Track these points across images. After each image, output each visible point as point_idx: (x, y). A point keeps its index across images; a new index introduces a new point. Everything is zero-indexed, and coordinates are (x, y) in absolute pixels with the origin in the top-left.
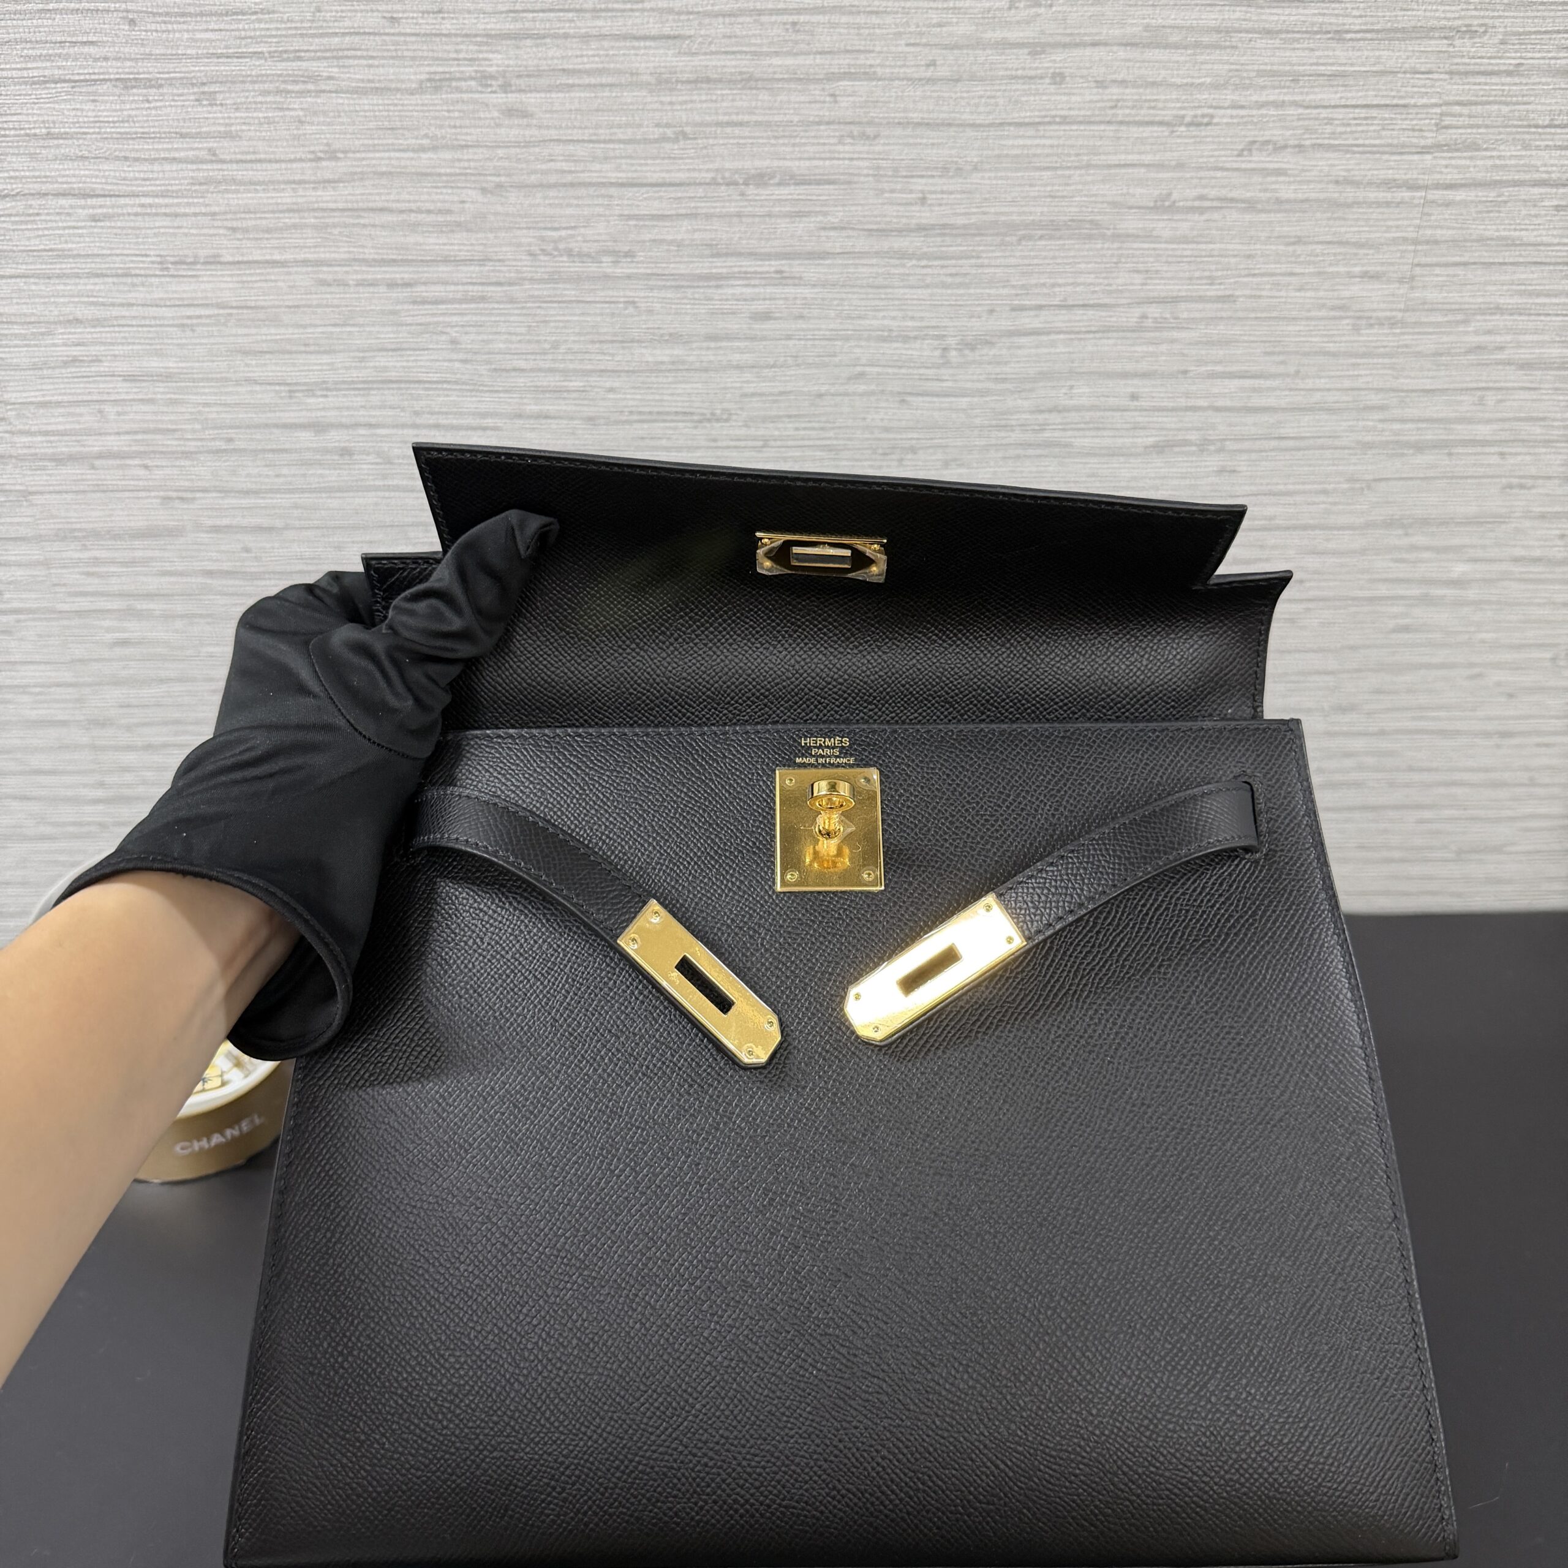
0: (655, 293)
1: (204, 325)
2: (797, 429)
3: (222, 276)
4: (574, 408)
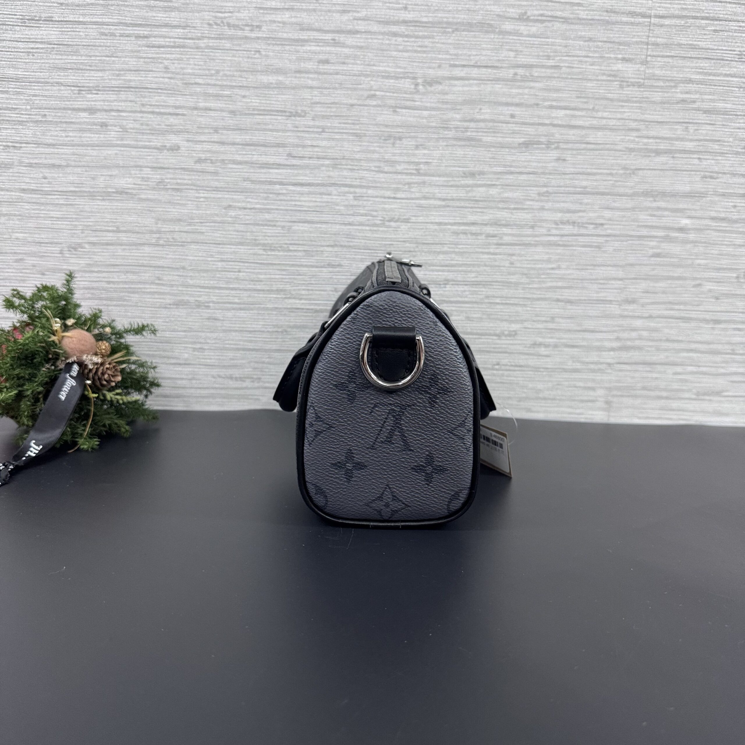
0: (270, 47)
1: (40, 53)
2: (340, 123)
3: (52, 28)
4: (224, 106)
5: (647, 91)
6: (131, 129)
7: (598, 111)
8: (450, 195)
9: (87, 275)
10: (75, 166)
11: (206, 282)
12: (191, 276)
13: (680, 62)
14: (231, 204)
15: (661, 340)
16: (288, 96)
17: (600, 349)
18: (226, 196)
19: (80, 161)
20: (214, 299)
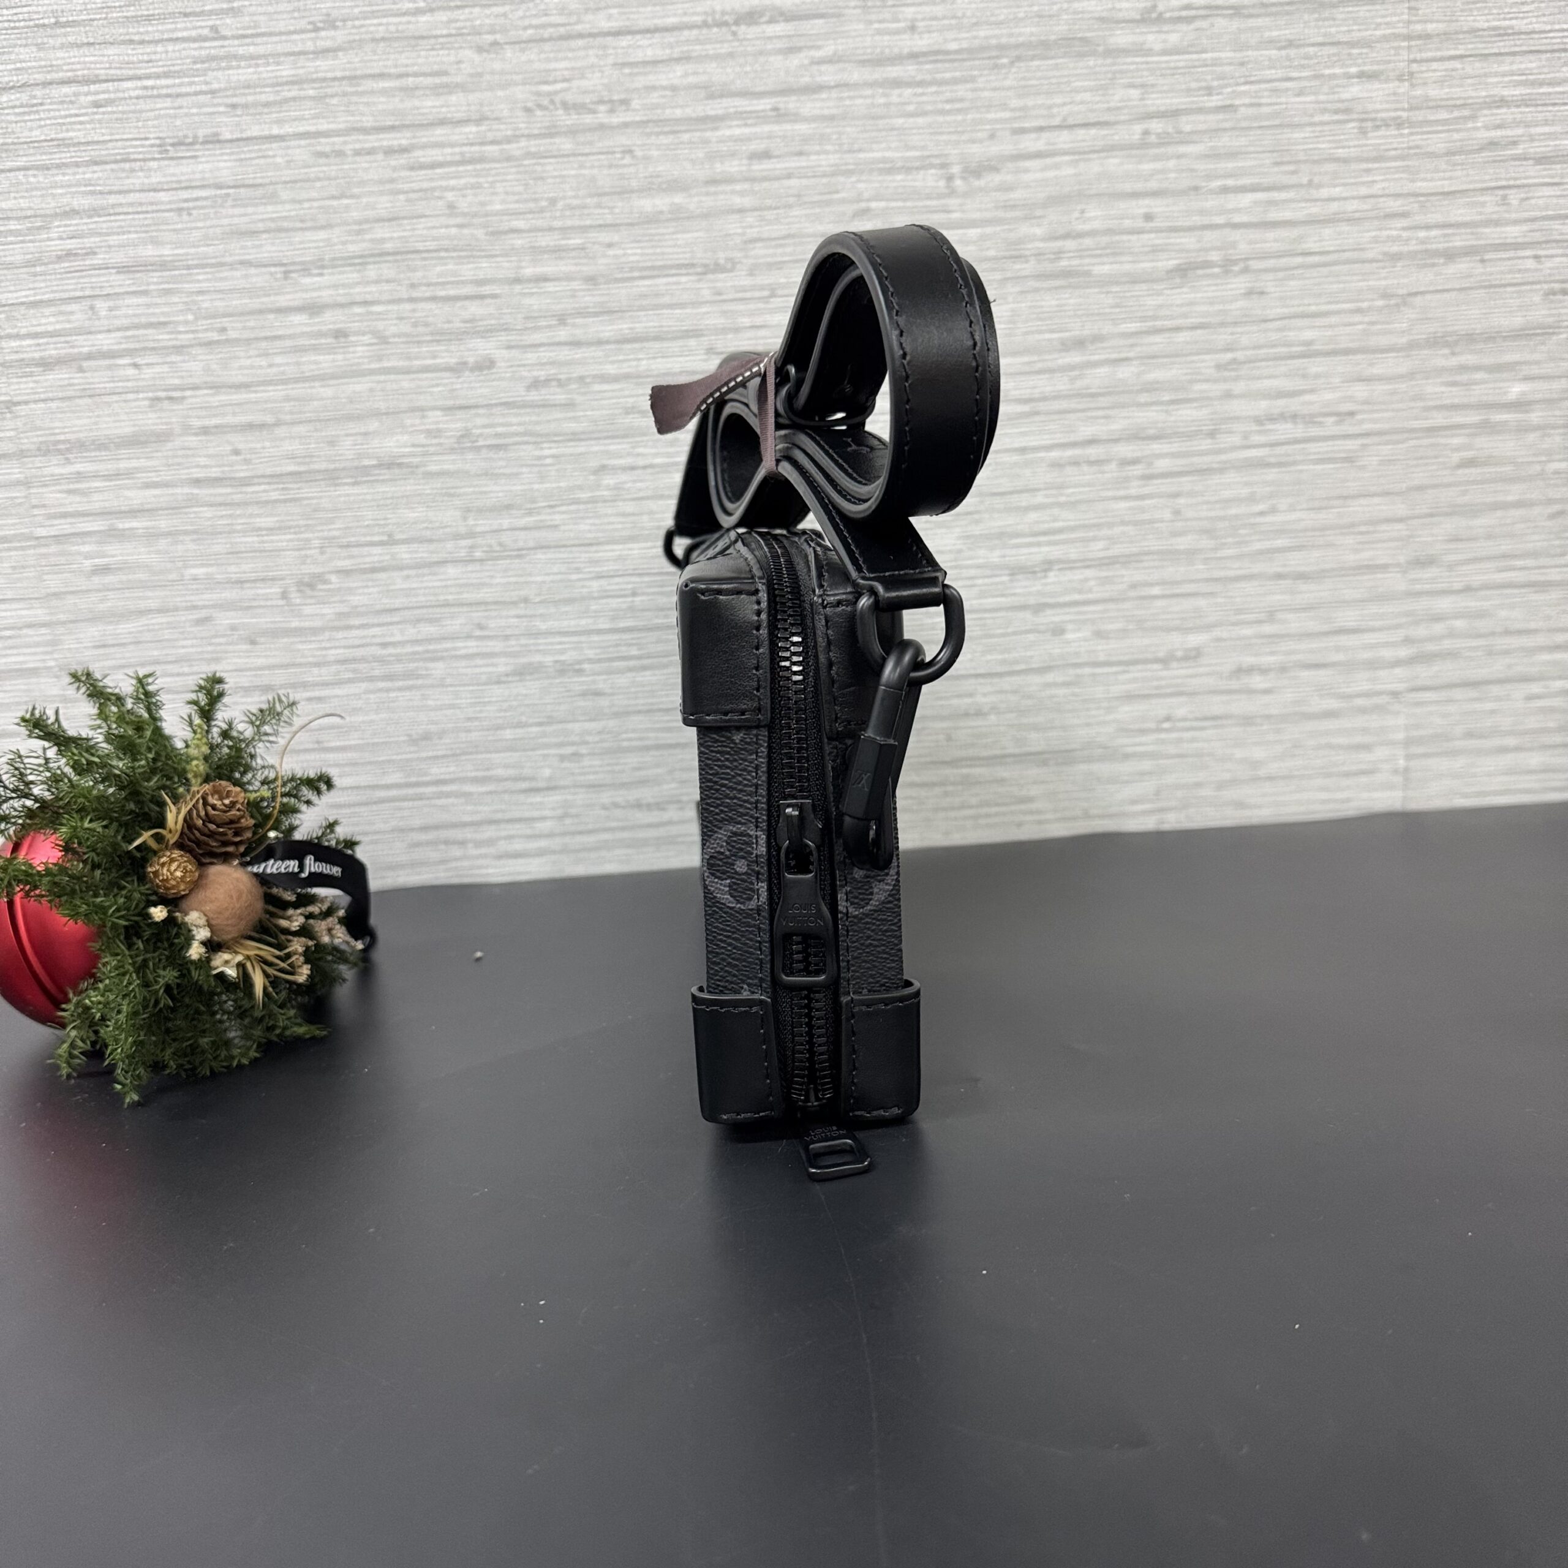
5: (1417, 133)
6: (394, 336)
7: (1320, 186)
8: (1037, 391)
9: (340, 635)
10: (294, 423)
11: (573, 623)
12: (541, 615)
13: (1478, 66)
14: (606, 462)
15: (1493, 634)
16: (696, 235)
17: (1373, 665)
18: (596, 448)
19: (300, 412)
20: (590, 653)
